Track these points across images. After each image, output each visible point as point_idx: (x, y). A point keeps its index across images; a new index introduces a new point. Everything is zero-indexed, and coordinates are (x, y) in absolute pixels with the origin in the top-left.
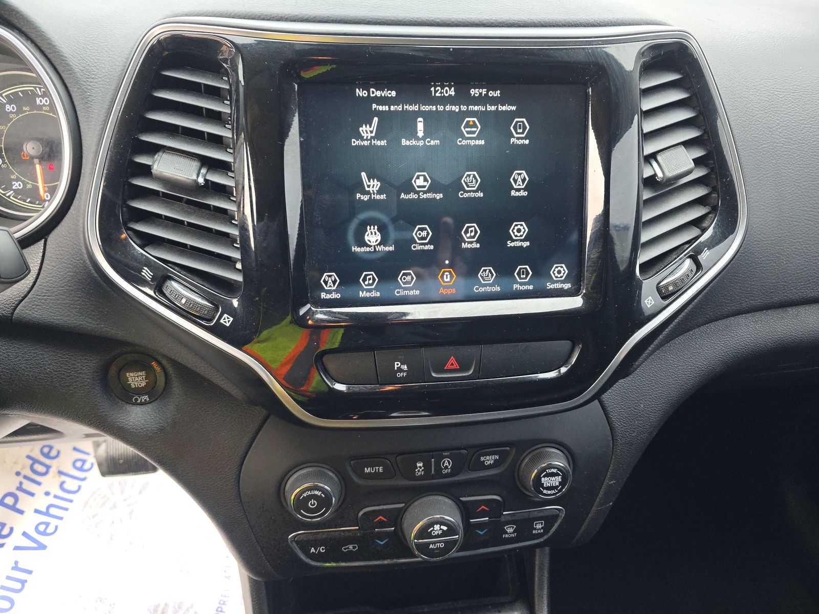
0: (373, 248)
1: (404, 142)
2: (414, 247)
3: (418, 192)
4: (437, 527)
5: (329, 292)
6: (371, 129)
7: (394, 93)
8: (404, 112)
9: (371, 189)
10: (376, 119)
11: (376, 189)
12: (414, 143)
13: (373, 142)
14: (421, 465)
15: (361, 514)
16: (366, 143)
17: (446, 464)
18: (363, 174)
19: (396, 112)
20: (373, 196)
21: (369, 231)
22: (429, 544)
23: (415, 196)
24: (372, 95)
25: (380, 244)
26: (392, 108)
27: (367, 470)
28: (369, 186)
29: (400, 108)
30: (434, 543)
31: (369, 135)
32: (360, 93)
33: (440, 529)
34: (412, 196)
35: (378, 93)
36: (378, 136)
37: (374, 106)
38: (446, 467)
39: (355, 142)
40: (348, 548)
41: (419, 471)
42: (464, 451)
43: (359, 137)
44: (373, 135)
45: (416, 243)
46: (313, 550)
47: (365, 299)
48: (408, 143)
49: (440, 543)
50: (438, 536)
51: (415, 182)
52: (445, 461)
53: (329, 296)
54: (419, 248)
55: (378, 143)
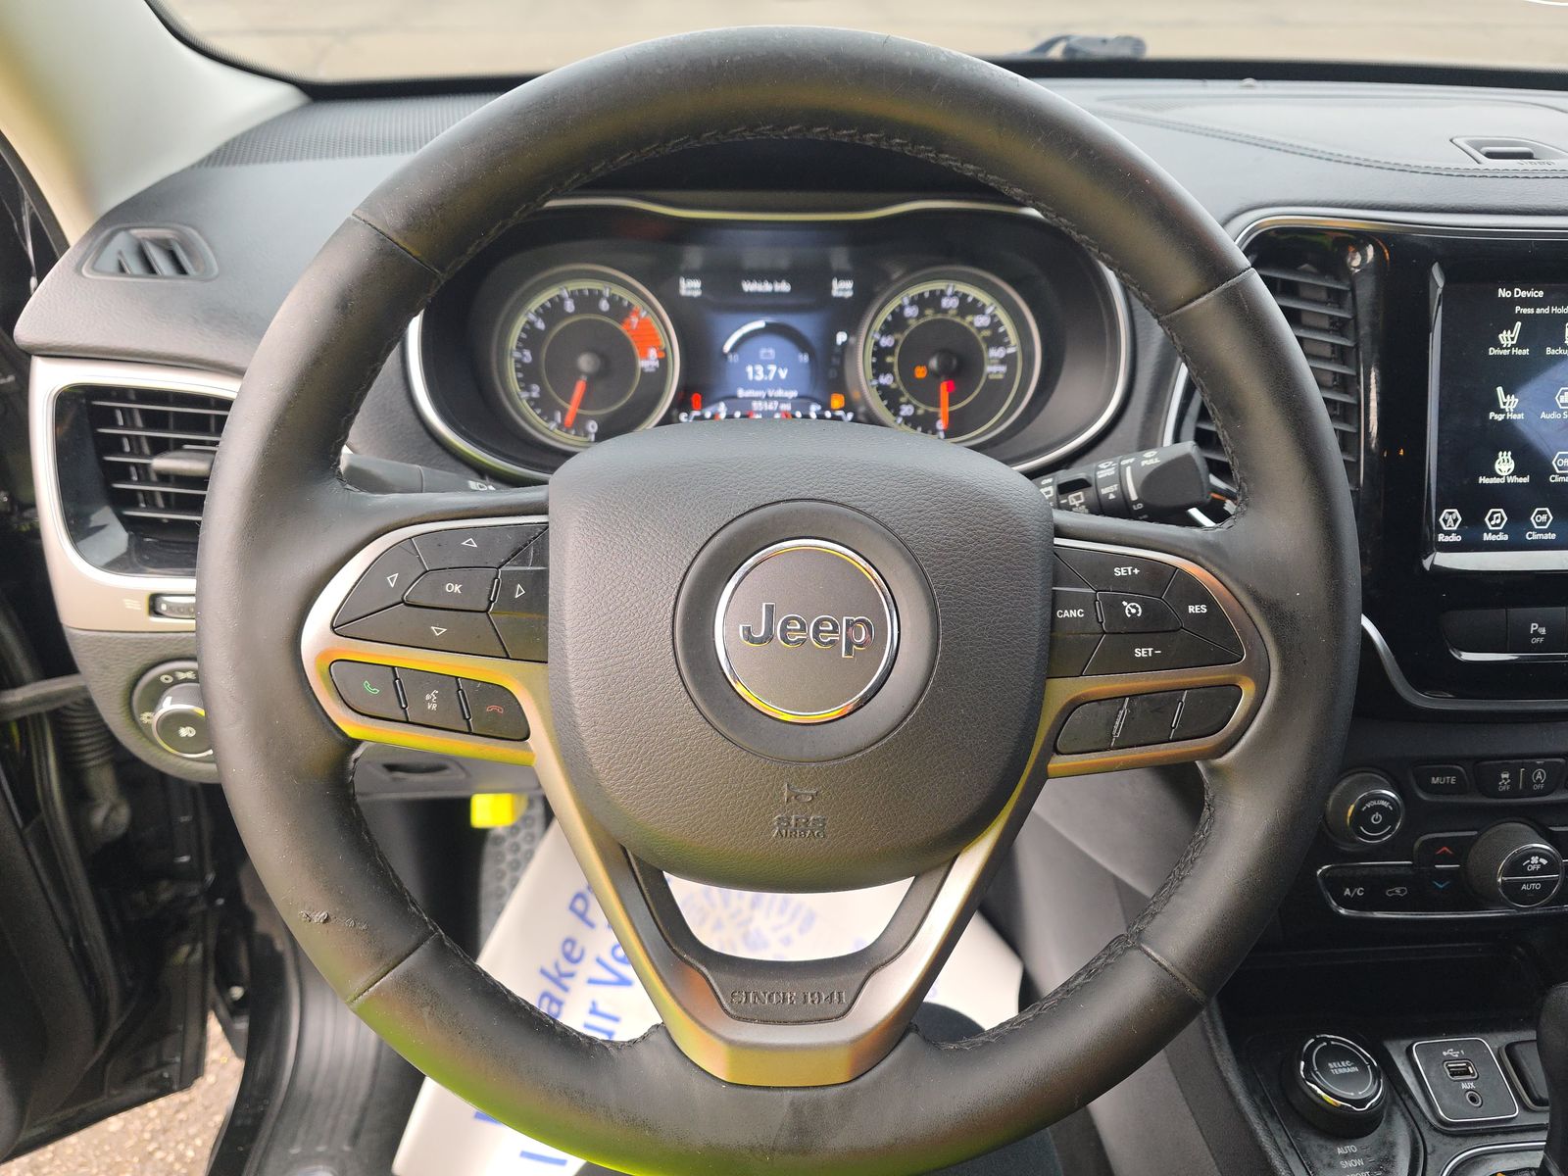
0: (1504, 478)
1: (1549, 351)
2: (1553, 479)
3: (1562, 411)
4: (1534, 860)
5: (1448, 533)
6: (1512, 336)
7: (1541, 294)
8: (1552, 315)
9: (1507, 407)
10: (1519, 324)
11: (1512, 408)
12: (1560, 352)
13: (1513, 351)
14: (1507, 776)
15: (1417, 845)
16: (1506, 352)
17: (1539, 776)
18: (1500, 390)
19: (1542, 315)
20: (1508, 415)
21: (1501, 458)
22: (1522, 883)
23: (1559, 416)
24: (1516, 296)
25: (1512, 474)
26: (1539, 311)
27: (1435, 781)
28: (1504, 404)
29: (1546, 311)
30: (1529, 882)
31: (1510, 343)
32: (1503, 293)
33: (1539, 863)
34: (1554, 415)
35: (1523, 294)
36: (1519, 345)
37: (1518, 309)
38: (1539, 781)
39: (1492, 351)
40: (1394, 892)
41: (1503, 784)
42: (1561, 760)
43: (1499, 345)
44: (1514, 342)
45: (1556, 473)
46: (1347, 892)
47: (1490, 542)
48: (1554, 352)
49: (1536, 882)
50: (1534, 873)
51: (1559, 398)
52: (1536, 773)
53: (1447, 539)
54: (1558, 479)
55: (1519, 352)
